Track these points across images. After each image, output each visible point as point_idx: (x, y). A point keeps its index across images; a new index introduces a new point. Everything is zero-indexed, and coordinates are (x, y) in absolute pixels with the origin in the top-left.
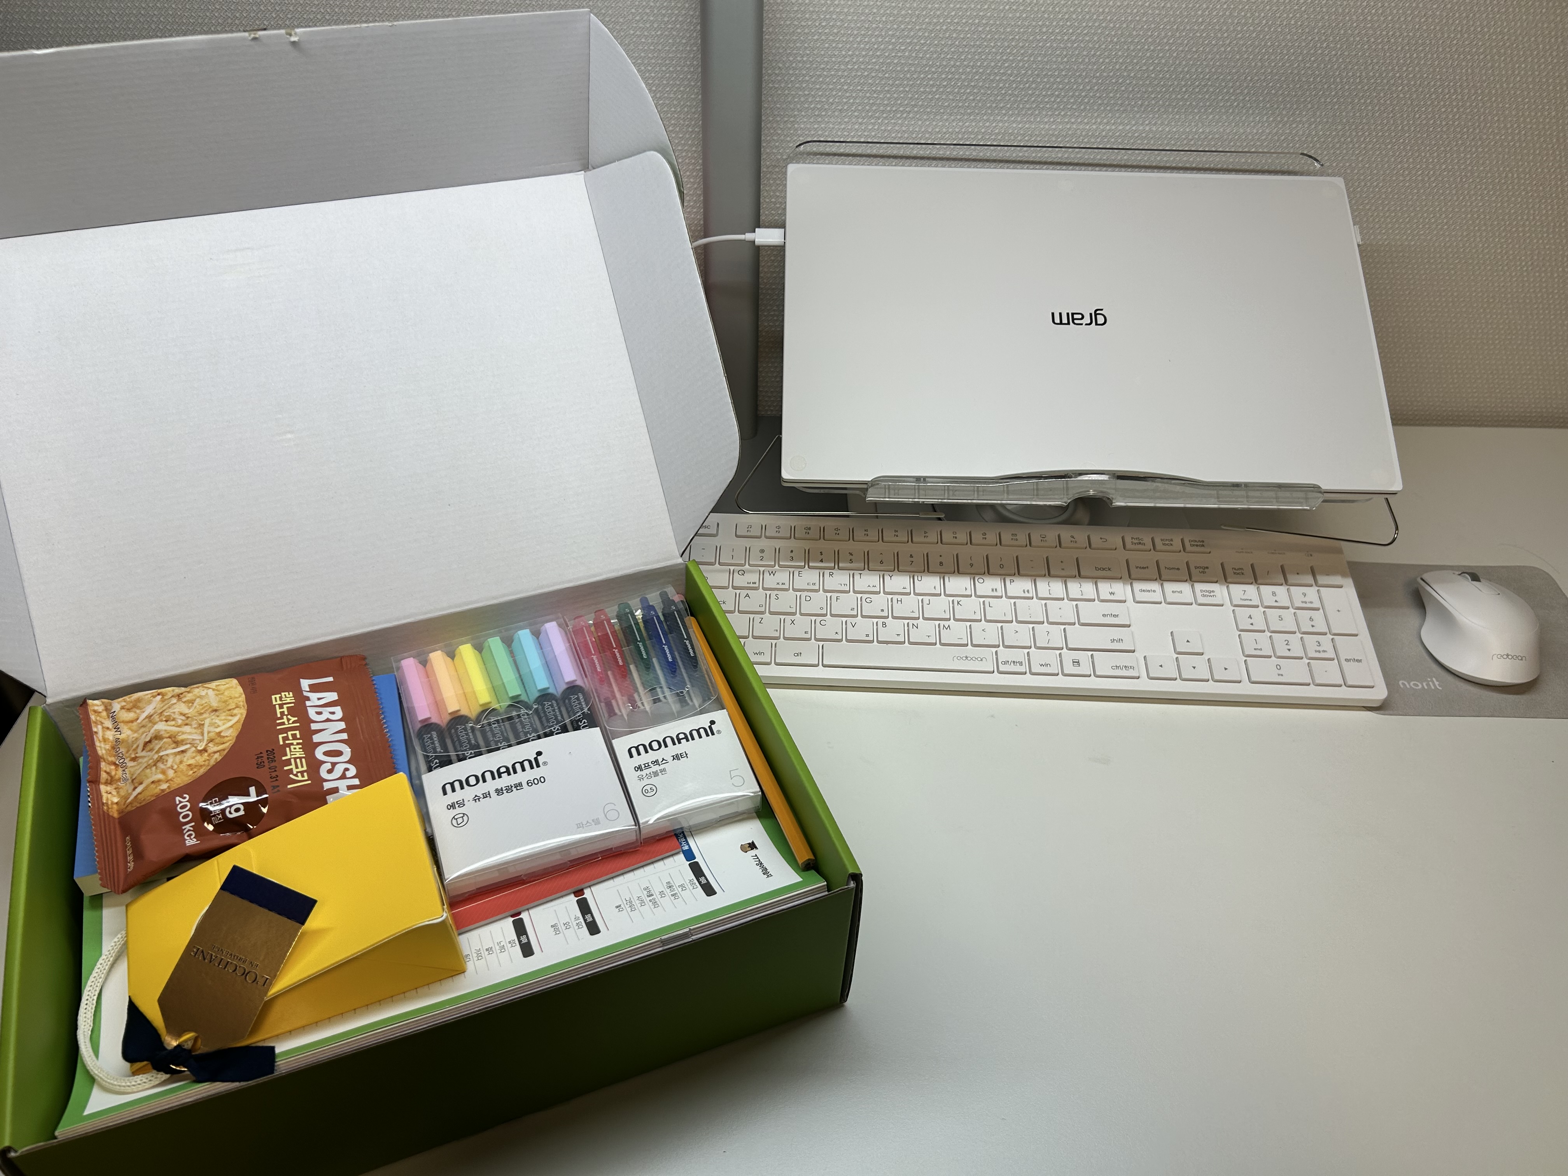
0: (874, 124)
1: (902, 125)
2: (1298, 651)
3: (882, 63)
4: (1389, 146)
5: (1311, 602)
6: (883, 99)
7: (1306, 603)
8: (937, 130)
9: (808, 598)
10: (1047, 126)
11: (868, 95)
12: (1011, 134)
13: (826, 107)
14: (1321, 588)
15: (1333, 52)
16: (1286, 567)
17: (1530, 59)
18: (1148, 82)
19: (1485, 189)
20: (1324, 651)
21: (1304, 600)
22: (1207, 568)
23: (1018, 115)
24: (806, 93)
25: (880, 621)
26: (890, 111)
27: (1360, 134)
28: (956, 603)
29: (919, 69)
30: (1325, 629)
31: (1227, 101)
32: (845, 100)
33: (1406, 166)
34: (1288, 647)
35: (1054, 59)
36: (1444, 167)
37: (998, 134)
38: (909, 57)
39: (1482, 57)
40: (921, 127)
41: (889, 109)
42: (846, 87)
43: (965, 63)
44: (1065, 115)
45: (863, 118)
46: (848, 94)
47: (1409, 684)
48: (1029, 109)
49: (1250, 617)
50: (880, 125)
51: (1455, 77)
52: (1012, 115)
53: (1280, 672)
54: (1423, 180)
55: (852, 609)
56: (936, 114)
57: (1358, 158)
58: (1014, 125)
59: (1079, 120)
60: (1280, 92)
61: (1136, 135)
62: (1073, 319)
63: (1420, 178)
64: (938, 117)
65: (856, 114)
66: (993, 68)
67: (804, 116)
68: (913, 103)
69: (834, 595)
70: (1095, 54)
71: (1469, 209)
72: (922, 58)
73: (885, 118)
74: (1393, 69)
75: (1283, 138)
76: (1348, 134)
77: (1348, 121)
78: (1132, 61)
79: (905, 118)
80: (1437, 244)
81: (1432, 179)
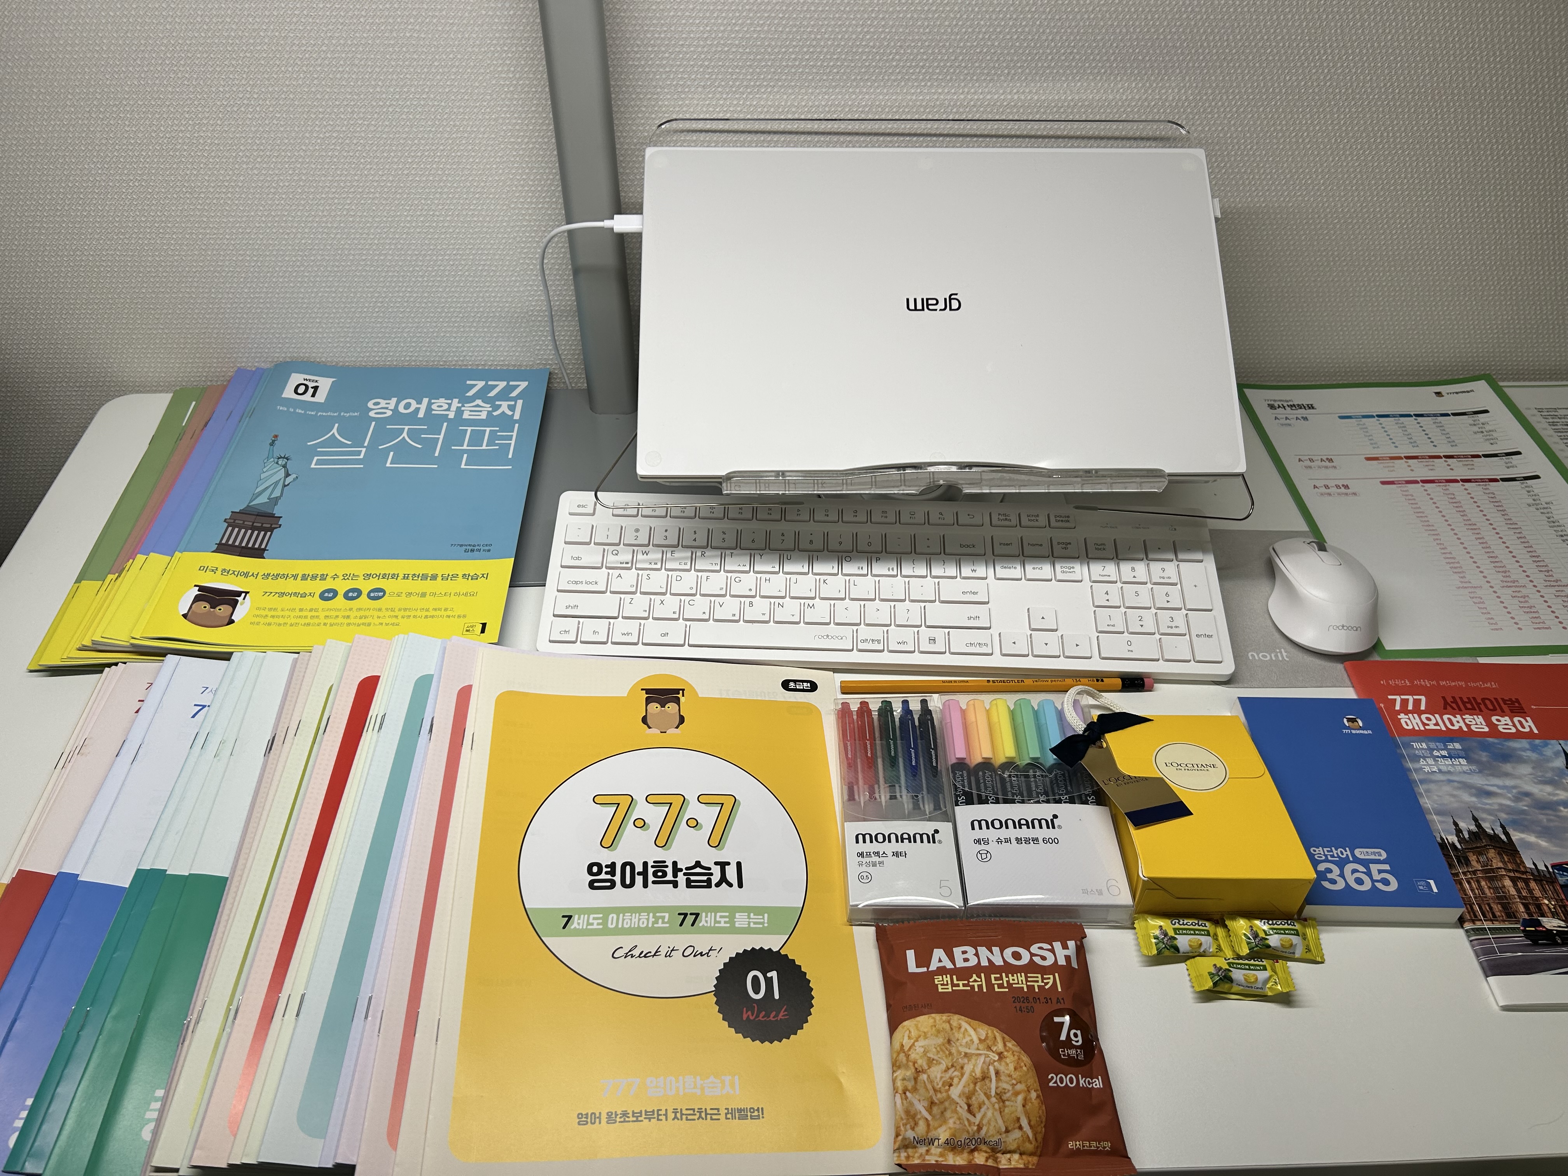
0: (739, 99)
1: (767, 99)
2: (1150, 627)
3: (742, 38)
4: (1261, 109)
5: (1169, 578)
6: (745, 74)
7: (1164, 578)
8: (803, 104)
9: (679, 578)
10: (914, 98)
11: (730, 70)
12: (879, 106)
13: (689, 83)
14: (1180, 563)
15: (1199, 17)
16: (1147, 543)
17: (1400, 18)
18: (1012, 51)
19: (1361, 149)
20: (1176, 627)
21: (1163, 575)
22: (1070, 543)
23: (884, 86)
24: (667, 69)
25: (748, 600)
26: (753, 86)
27: (1231, 98)
28: (822, 581)
29: (779, 44)
30: (1179, 605)
31: (1095, 67)
32: (707, 76)
33: (1279, 128)
34: (1141, 623)
35: (916, 30)
36: (1317, 128)
37: (866, 106)
38: (768, 31)
39: (1351, 16)
40: (786, 101)
41: (752, 83)
42: (706, 63)
43: (826, 36)
44: (931, 86)
45: (728, 93)
46: (710, 70)
47: (1258, 655)
48: (894, 81)
49: (1107, 593)
50: (746, 99)
51: (1324, 38)
52: (877, 87)
53: (1130, 648)
54: (1297, 142)
55: (721, 589)
56: (800, 88)
57: (1230, 122)
58: (881, 97)
59: (946, 91)
60: (1147, 58)
61: (1005, 104)
62: (927, 304)
63: (1294, 140)
64: (803, 91)
65: (720, 89)
66: (855, 40)
67: (667, 93)
68: (777, 77)
69: (705, 574)
70: (957, 24)
71: (1345, 170)
72: (781, 32)
73: (749, 93)
74: (1260, 32)
75: (1153, 103)
76: (1218, 98)
77: (1217, 86)
78: (995, 30)
79: (770, 92)
80: (1314, 205)
81: (1307, 141)
